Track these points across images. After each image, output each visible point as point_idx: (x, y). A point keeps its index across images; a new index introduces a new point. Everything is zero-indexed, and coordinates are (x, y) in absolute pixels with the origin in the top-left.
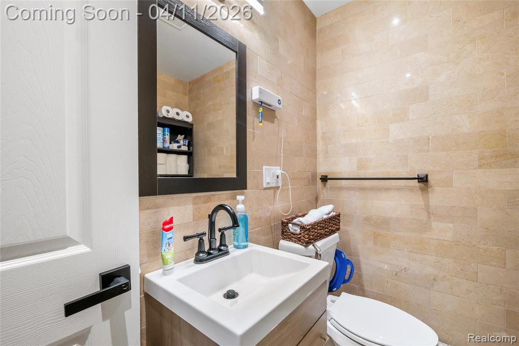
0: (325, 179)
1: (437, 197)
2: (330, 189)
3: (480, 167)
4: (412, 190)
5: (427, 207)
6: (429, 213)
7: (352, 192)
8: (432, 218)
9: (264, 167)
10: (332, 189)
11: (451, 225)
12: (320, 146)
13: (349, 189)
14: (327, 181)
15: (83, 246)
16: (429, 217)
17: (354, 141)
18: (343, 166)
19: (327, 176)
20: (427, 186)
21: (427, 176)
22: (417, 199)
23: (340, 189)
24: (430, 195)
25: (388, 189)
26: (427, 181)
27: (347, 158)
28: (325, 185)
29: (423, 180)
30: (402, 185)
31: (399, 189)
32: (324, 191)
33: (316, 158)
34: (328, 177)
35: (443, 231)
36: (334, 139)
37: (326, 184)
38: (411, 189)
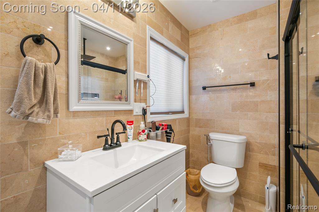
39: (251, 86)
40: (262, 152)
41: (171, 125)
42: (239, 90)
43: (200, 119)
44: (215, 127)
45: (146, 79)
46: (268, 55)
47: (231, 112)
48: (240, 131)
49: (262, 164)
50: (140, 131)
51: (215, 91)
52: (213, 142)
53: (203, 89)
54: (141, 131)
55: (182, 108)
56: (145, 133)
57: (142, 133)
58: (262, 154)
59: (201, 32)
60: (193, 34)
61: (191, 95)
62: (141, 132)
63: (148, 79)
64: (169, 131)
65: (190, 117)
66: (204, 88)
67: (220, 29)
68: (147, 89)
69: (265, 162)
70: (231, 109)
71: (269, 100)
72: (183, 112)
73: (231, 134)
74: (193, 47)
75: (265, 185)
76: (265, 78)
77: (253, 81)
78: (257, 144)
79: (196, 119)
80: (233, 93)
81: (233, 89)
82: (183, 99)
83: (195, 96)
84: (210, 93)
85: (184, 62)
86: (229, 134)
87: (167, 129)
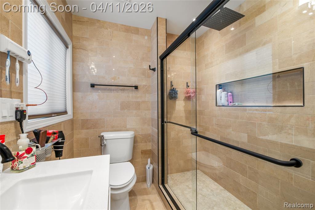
39: (135, 88)
40: (143, 142)
41: (62, 132)
42: (126, 91)
43: (87, 120)
44: (104, 126)
45: (25, 56)
46: (150, 66)
47: (120, 111)
48: (127, 127)
49: (143, 151)
50: (20, 153)
51: (105, 89)
52: (107, 143)
53: (91, 87)
54: (24, 152)
55: (65, 108)
56: (32, 153)
57: (26, 155)
58: (143, 143)
59: (88, 23)
60: (78, 21)
61: (74, 92)
62: (23, 154)
63: (28, 57)
64: (62, 140)
65: (74, 119)
66: (93, 86)
67: (109, 30)
68: (22, 75)
69: (145, 149)
70: (120, 108)
71: (147, 100)
72: (65, 112)
73: (120, 131)
74: (78, 36)
75: (146, 167)
76: (144, 84)
77: (137, 85)
78: (139, 136)
79: (82, 119)
80: (122, 93)
81: (121, 90)
82: (66, 96)
83: (80, 93)
84: (99, 91)
85: (66, 50)
86: (118, 131)
87: (58, 138)
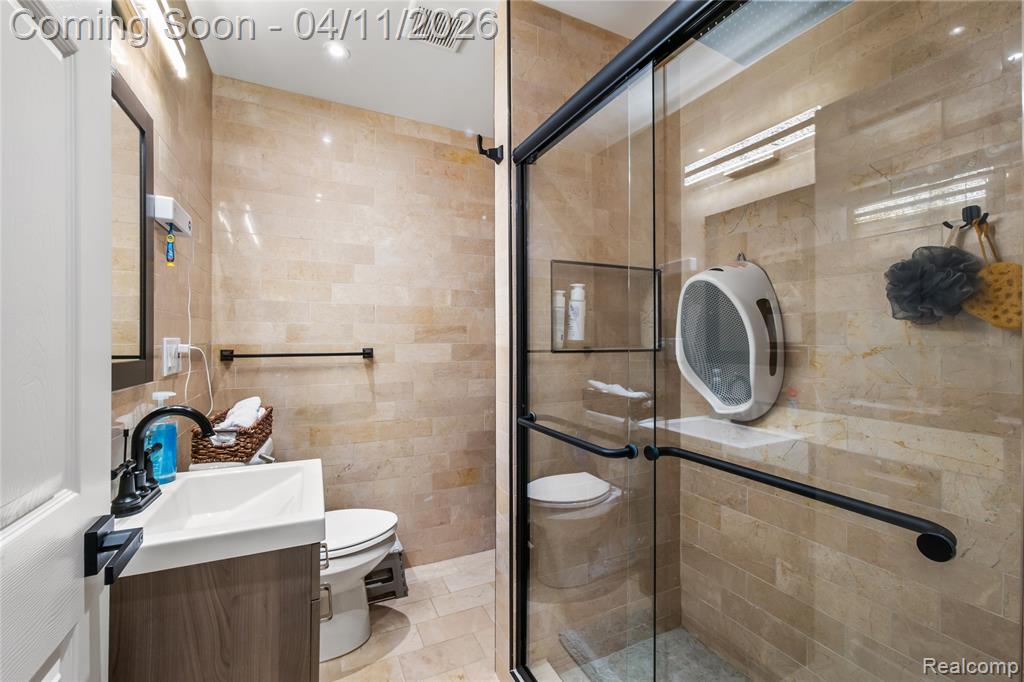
0: (227, 357)
1: (383, 373)
2: (238, 372)
3: (416, 341)
4: (356, 368)
5: (372, 385)
6: (373, 393)
7: (279, 375)
8: (377, 397)
9: (165, 339)
10: (240, 372)
11: (393, 403)
12: (218, 299)
13: (273, 370)
14: (232, 360)
15: (65, 490)
16: (374, 399)
17: (281, 299)
18: (264, 335)
19: (232, 352)
20: (372, 362)
21: (372, 350)
22: (362, 378)
23: (258, 371)
24: (375, 372)
25: (329, 368)
26: (372, 357)
27: (269, 323)
28: (228, 367)
29: (368, 354)
30: (347, 361)
31: (342, 367)
32: (227, 376)
33: (210, 320)
34: (235, 353)
35: (387, 410)
36: (246, 291)
37: (229, 365)
38: (355, 366)
